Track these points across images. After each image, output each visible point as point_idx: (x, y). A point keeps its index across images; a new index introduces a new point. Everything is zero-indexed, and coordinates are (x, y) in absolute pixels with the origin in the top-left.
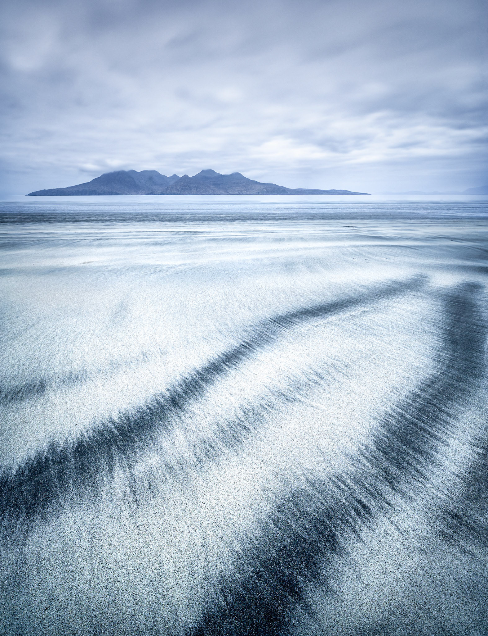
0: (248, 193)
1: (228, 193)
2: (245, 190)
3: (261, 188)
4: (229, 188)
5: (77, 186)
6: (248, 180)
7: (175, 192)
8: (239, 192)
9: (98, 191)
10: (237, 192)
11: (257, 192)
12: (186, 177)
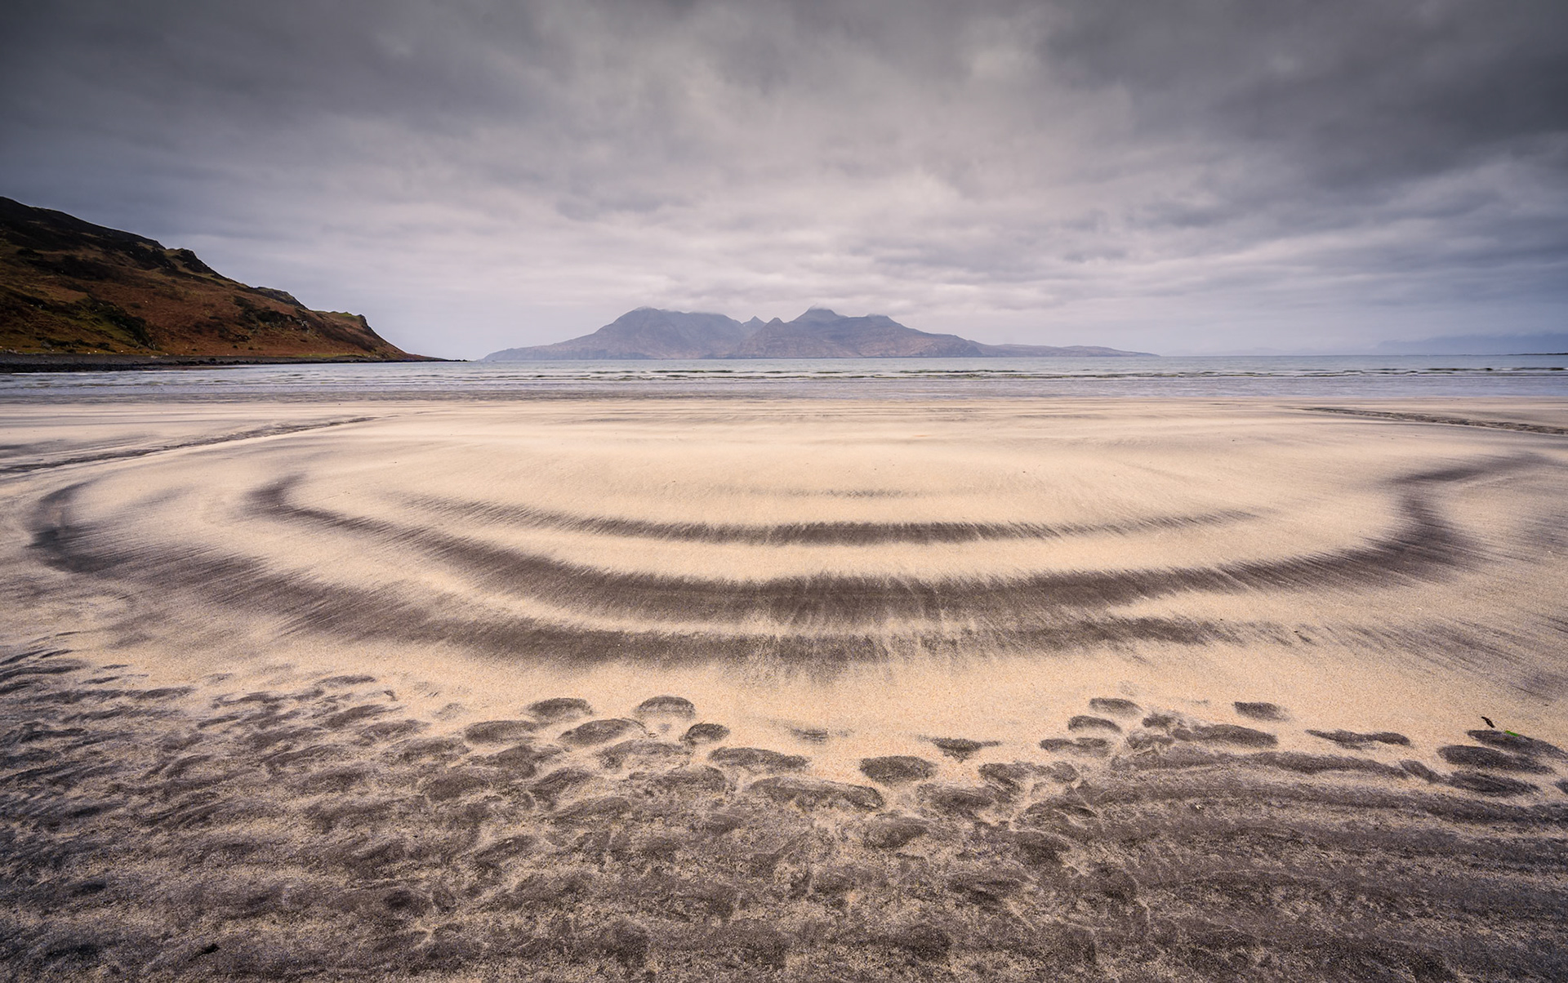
0: (900, 354)
1: (860, 354)
2: (893, 349)
3: (927, 344)
4: (861, 343)
5: (570, 342)
6: (901, 329)
7: (756, 353)
8: (883, 352)
9: (609, 350)
10: (878, 353)
11: (918, 352)
12: (776, 322)
